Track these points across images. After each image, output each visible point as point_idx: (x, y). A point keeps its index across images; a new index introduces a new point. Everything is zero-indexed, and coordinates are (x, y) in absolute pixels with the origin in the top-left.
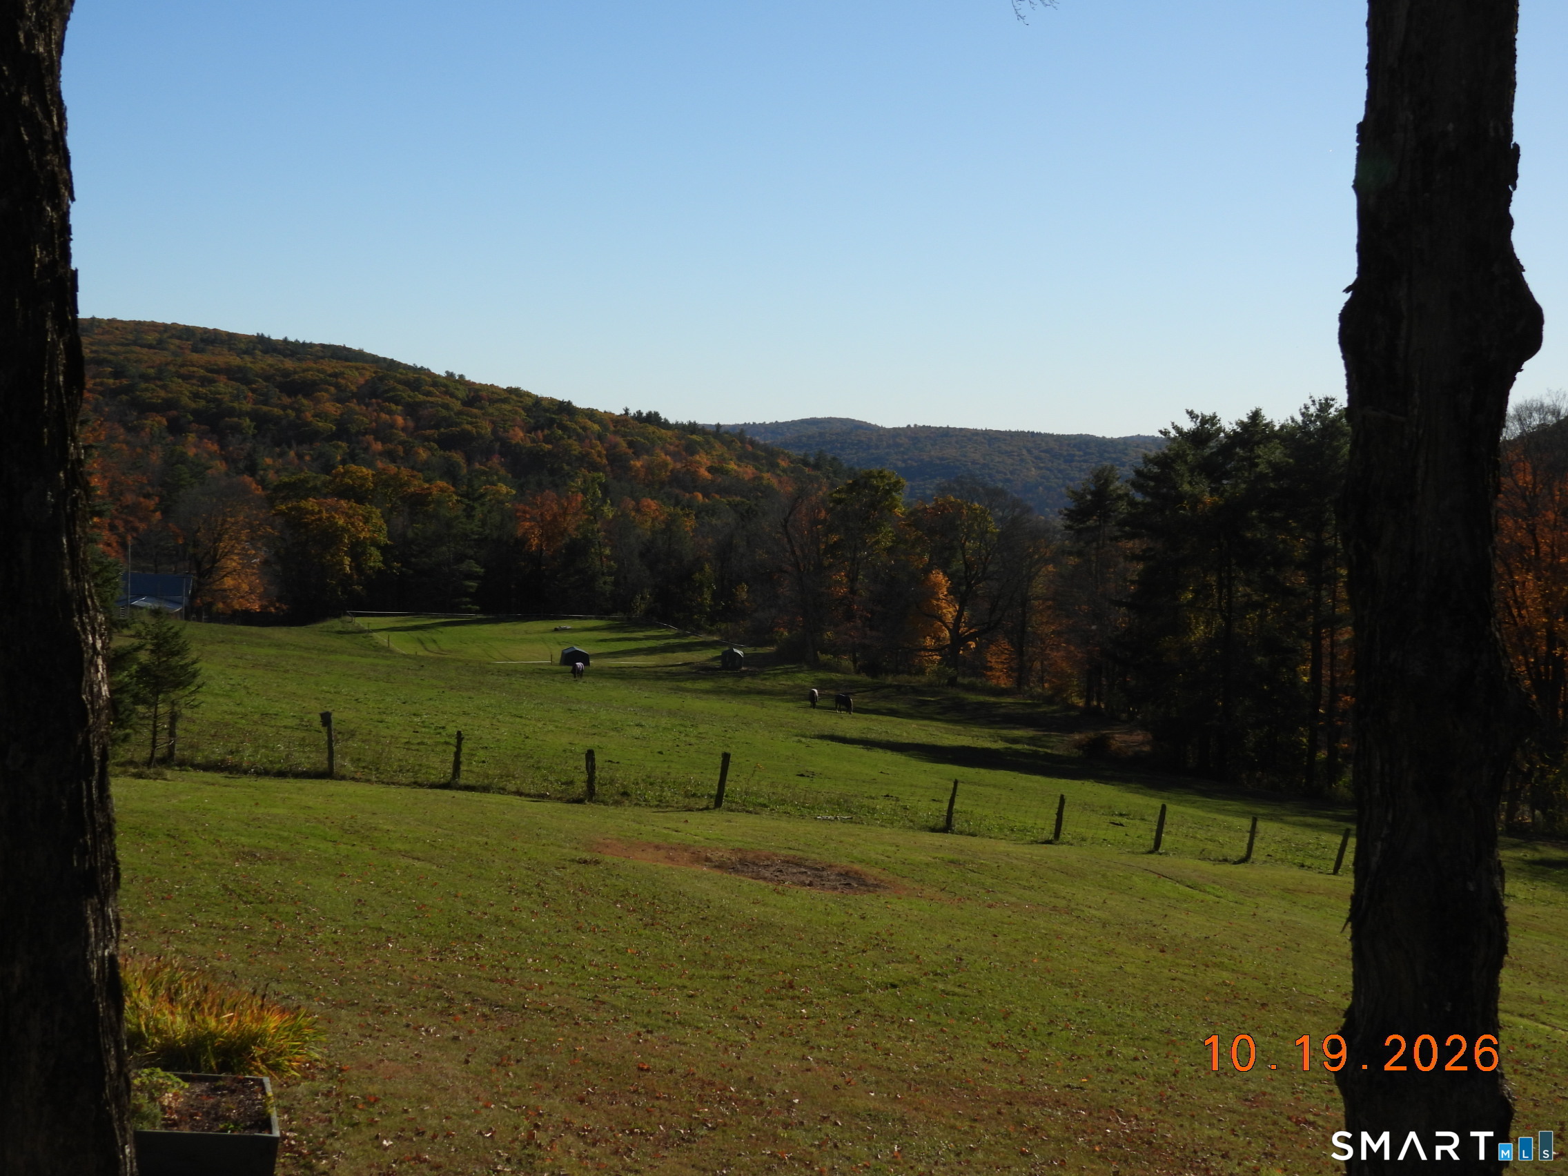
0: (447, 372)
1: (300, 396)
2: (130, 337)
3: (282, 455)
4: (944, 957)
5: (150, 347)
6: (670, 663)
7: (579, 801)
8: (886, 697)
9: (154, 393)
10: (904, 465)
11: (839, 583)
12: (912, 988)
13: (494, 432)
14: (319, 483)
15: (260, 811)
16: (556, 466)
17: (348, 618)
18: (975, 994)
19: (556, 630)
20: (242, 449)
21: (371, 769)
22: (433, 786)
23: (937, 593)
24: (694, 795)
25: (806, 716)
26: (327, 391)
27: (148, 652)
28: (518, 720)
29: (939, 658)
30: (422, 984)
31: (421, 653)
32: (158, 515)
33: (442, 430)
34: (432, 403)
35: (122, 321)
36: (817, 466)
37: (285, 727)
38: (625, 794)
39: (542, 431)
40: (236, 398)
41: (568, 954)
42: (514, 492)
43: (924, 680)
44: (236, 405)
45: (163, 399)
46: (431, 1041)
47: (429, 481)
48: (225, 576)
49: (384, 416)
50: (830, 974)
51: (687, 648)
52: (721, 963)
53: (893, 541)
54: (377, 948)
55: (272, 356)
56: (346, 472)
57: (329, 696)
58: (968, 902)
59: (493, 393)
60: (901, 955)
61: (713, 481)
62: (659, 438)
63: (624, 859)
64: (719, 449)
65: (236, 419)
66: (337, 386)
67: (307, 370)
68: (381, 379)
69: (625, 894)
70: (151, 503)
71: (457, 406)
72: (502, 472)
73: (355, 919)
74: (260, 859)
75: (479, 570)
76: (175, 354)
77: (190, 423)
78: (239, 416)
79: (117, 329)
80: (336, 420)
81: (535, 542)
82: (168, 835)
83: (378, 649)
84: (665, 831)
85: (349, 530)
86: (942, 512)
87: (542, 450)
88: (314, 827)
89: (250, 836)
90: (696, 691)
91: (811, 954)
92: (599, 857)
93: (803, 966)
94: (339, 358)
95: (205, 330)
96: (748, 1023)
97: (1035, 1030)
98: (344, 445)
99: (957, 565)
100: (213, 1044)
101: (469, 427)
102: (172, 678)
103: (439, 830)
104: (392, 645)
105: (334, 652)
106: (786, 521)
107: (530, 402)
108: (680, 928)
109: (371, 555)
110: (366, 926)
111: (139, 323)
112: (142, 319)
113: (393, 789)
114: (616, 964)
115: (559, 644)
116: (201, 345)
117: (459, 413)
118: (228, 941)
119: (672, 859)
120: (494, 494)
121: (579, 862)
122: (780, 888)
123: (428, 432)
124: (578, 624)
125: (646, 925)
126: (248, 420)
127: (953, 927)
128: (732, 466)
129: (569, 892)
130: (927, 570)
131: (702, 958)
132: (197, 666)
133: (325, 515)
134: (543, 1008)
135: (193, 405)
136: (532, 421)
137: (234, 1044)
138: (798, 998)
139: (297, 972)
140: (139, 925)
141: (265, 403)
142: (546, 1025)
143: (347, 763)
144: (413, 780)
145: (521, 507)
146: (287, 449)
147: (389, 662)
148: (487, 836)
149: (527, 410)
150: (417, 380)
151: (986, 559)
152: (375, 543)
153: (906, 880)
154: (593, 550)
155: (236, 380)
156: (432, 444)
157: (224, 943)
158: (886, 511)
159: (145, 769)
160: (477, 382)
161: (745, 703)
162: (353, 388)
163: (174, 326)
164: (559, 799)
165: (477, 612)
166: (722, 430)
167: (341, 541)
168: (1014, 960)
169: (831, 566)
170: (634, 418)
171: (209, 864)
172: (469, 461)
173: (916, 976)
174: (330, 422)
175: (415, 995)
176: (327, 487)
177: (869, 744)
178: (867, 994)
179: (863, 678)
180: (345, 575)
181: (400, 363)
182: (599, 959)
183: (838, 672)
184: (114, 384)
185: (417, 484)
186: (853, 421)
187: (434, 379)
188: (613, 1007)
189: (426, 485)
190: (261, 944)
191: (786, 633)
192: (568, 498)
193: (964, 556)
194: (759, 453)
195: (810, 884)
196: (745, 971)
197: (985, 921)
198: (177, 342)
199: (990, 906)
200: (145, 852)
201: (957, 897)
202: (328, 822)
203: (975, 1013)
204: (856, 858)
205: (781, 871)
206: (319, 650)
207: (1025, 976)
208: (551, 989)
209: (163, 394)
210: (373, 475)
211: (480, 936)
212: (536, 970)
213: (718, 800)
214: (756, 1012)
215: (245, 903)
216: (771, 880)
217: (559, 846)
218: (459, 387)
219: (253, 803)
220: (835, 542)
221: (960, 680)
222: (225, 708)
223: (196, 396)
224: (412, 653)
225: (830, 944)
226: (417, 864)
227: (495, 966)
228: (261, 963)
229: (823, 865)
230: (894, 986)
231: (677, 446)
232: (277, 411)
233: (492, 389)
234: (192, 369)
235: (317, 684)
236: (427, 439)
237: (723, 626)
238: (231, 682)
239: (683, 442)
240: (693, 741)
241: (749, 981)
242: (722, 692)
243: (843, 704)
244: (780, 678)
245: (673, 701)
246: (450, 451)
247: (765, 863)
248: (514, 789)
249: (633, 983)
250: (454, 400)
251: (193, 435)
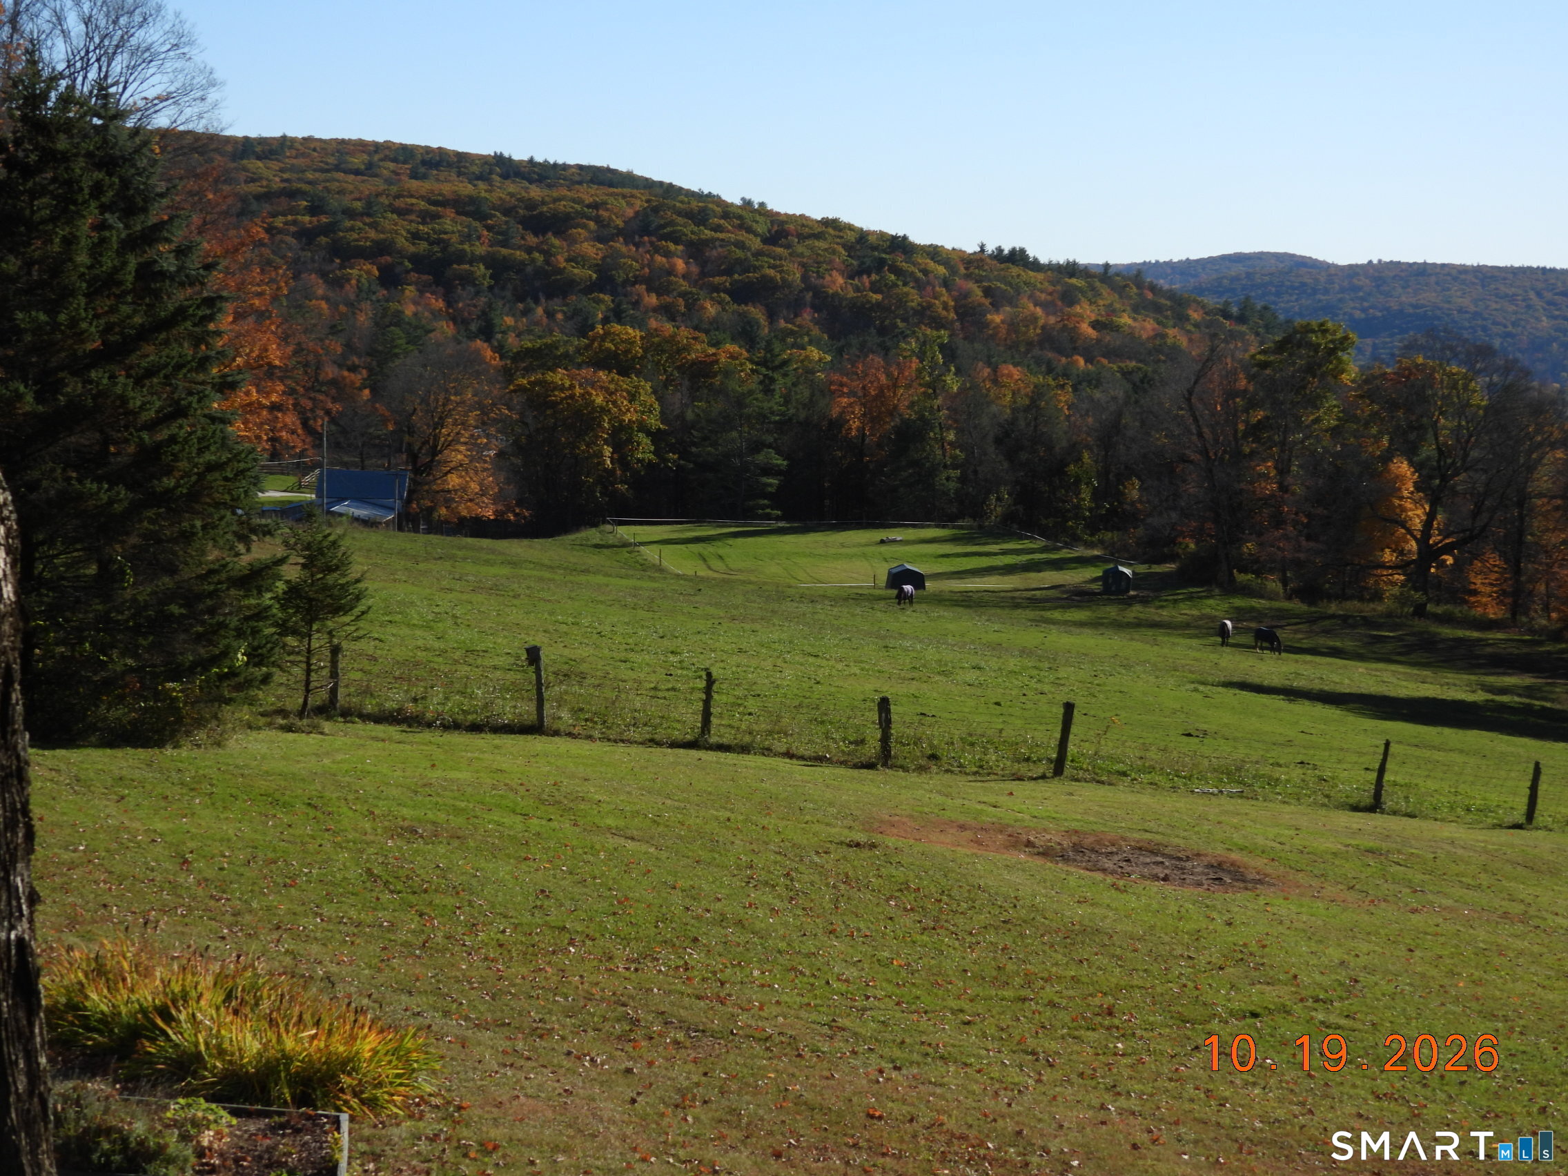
0: (743, 199)
1: (550, 235)
2: (331, 160)
3: (526, 312)
4: (1334, 977)
5: (357, 172)
6: (1034, 586)
7: (870, 766)
8: (1327, 632)
9: (361, 234)
10: (1363, 316)
11: (1266, 477)
12: (1279, 1018)
13: (805, 278)
14: (571, 349)
15: (434, 775)
16: (887, 322)
17: (609, 527)
18: (1368, 1027)
19: (882, 542)
20: (475, 306)
21: (596, 723)
22: (674, 745)
23: (1400, 489)
24: (1028, 760)
25: (1212, 656)
26: (584, 227)
27: (299, 567)
28: (811, 660)
29: (1402, 578)
30: (602, 999)
31: (703, 572)
32: (367, 392)
33: (736, 276)
34: (723, 240)
35: (320, 140)
36: (1242, 319)
37: (495, 668)
38: (933, 757)
39: (869, 276)
40: (467, 238)
41: (811, 966)
42: (829, 358)
43: (1380, 608)
44: (466, 247)
45: (372, 241)
46: (593, 1074)
47: (716, 344)
48: (449, 472)
49: (659, 259)
50: (1167, 997)
51: (1058, 565)
52: (1018, 981)
53: (1339, 419)
54: (554, 952)
55: (514, 182)
56: (607, 334)
57: (564, 628)
58: (1383, 905)
59: (803, 225)
60: (1271, 973)
61: (1098, 341)
62: (1025, 283)
63: (912, 842)
64: (1108, 296)
65: (467, 267)
66: (598, 220)
67: (559, 200)
68: (656, 210)
69: (904, 887)
70: (357, 378)
71: (756, 243)
72: (816, 331)
73: (533, 915)
74: (422, 837)
75: (780, 462)
76: (388, 182)
77: (408, 272)
78: (471, 263)
79: (314, 150)
80: (597, 265)
81: (855, 424)
82: (309, 804)
83: (645, 567)
84: (979, 807)
85: (609, 411)
86: (1408, 378)
87: (869, 302)
88: (501, 796)
89: (414, 807)
90: (1066, 623)
91: (1145, 971)
92: (877, 838)
93: (1132, 987)
94: (601, 183)
95: (428, 150)
96: (1037, 1060)
97: (1442, 1077)
98: (607, 298)
99: (1428, 450)
100: (287, 1070)
101: (771, 272)
102: (329, 600)
103: (669, 802)
104: (665, 564)
105: (586, 571)
106: (1190, 392)
107: (851, 237)
108: (971, 933)
109: (639, 444)
110: (546, 924)
111: (343, 141)
112: (346, 137)
113: (621, 748)
114: (873, 979)
115: (886, 560)
116: (422, 170)
117: (758, 254)
118: (358, 941)
119: (979, 843)
120: (802, 361)
121: (850, 846)
122: (1121, 883)
123: (717, 280)
124: (911, 534)
125: (925, 929)
126: (482, 267)
127: (1354, 938)
128: (1125, 320)
129: (827, 885)
130: (1387, 458)
131: (995, 973)
132: (361, 585)
133: (578, 391)
134: (757, 1035)
135: (412, 249)
136: (855, 263)
137: (319, 1070)
138: (1117, 1028)
139: (438, 981)
140: (248, 918)
141: (504, 244)
142: (756, 1056)
143: (565, 715)
144: (648, 736)
145: (836, 377)
146: (533, 305)
147: (656, 585)
148: (732, 811)
149: (849, 248)
150: (703, 211)
151: (1468, 441)
152: (643, 428)
153: (1301, 875)
154: (932, 434)
155: (466, 214)
156: (722, 295)
157: (352, 943)
158: (1330, 378)
159: (293, 720)
160: (783, 211)
161: (1132, 639)
162: (619, 222)
163: (388, 145)
164: (843, 763)
165: (778, 519)
166: (1111, 271)
167: (600, 426)
168: (1432, 984)
169: (1252, 453)
170: (992, 256)
171: (354, 843)
172: (772, 316)
173: (1288, 1003)
174: (589, 268)
175: (589, 1013)
176: (581, 354)
177: (1291, 694)
178: (1215, 1025)
179: (1297, 606)
180: (606, 470)
181: (681, 189)
182: (851, 973)
183: (1262, 597)
184: (311, 222)
185: (700, 350)
186: (1293, 256)
187: (726, 211)
188: (855, 1034)
189: (712, 351)
190: (401, 945)
191: (1192, 546)
192: (898, 364)
193: (1437, 439)
194: (1163, 301)
195: (1165, 879)
196: (1049, 992)
197: (1401, 930)
198: (392, 165)
199: (1414, 911)
200: (275, 826)
201: (1369, 898)
202: (522, 790)
203: (1361, 1053)
204: (1236, 844)
205: (1128, 861)
206: (565, 569)
207: (1443, 1004)
208: (775, 1010)
209: (372, 234)
210: (642, 338)
211: (696, 940)
212: (763, 986)
213: (1058, 767)
214: (1054, 1046)
215: (392, 892)
216: (1113, 873)
217: (828, 824)
218: (758, 218)
219: (428, 764)
220: (1259, 421)
221: (1430, 607)
222: (420, 643)
223: (415, 236)
224: (690, 573)
225: (1176, 957)
226: (630, 845)
227: (708, 979)
228: (394, 969)
229: (1189, 854)
230: (1255, 1015)
231: (1051, 294)
232: (520, 255)
233: (802, 221)
234: (409, 201)
235: (551, 613)
236: (716, 289)
237: (1108, 536)
238: (437, 610)
239: (1059, 288)
240: (1046, 688)
241: (1052, 1004)
242: (1102, 624)
243: (1267, 640)
244: (1182, 605)
245: (1031, 637)
246: (746, 304)
247: (1109, 850)
248: (783, 750)
249: (891, 1004)
250: (751, 236)
251: (411, 288)
